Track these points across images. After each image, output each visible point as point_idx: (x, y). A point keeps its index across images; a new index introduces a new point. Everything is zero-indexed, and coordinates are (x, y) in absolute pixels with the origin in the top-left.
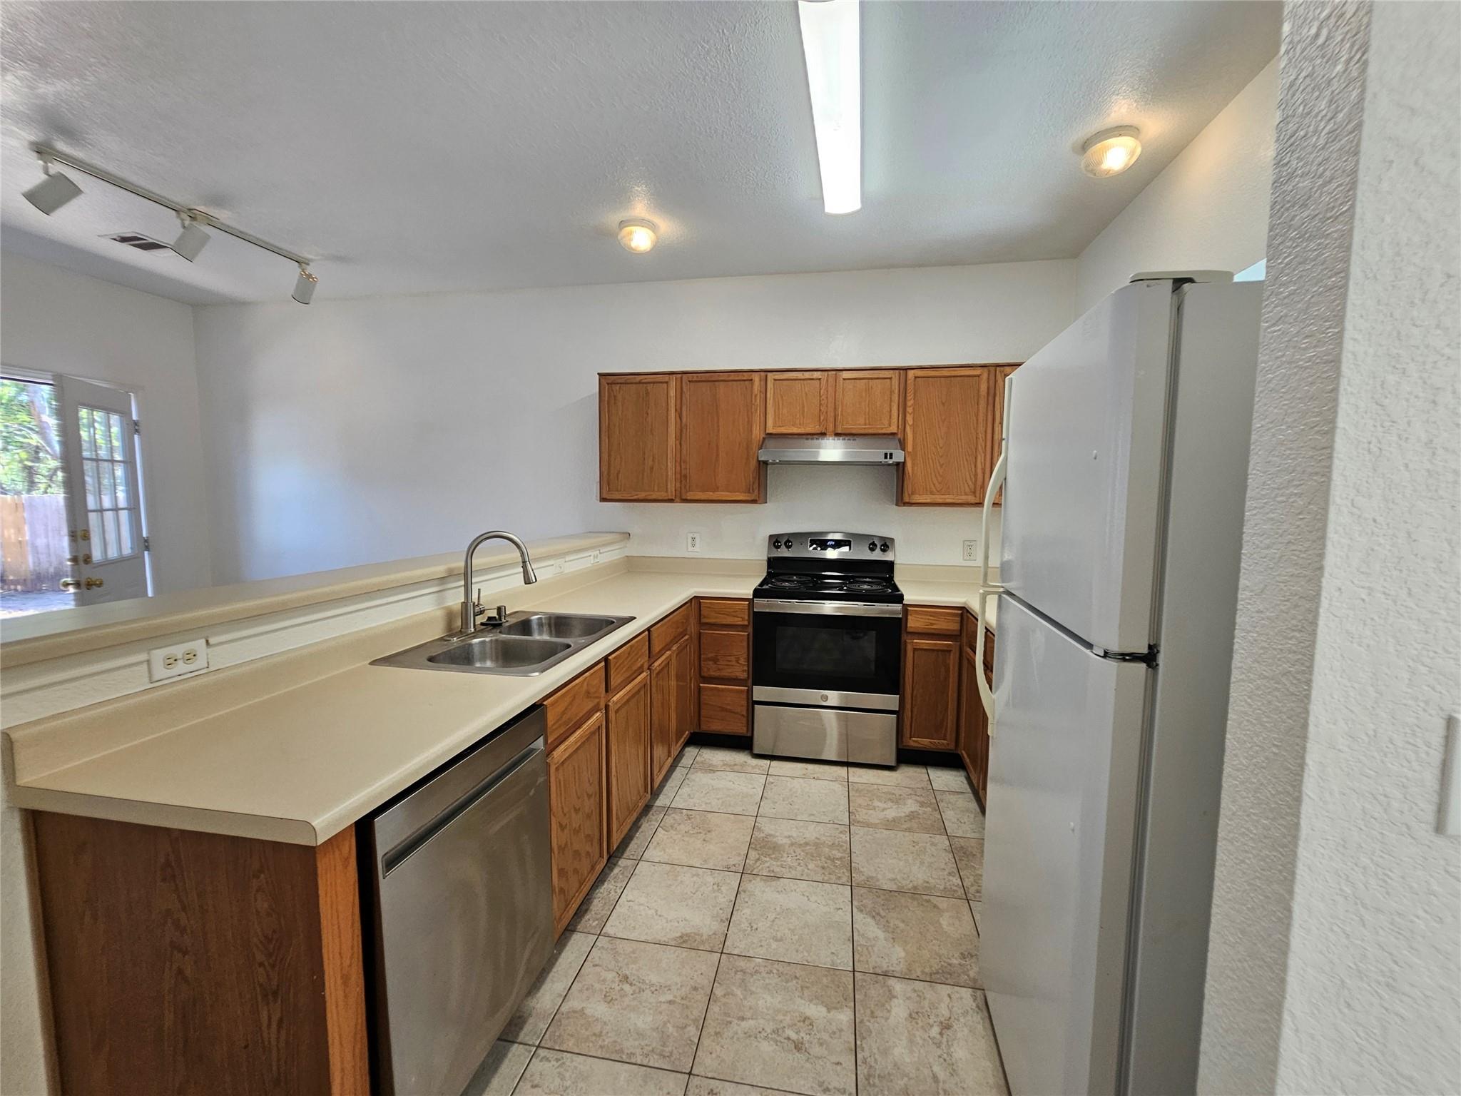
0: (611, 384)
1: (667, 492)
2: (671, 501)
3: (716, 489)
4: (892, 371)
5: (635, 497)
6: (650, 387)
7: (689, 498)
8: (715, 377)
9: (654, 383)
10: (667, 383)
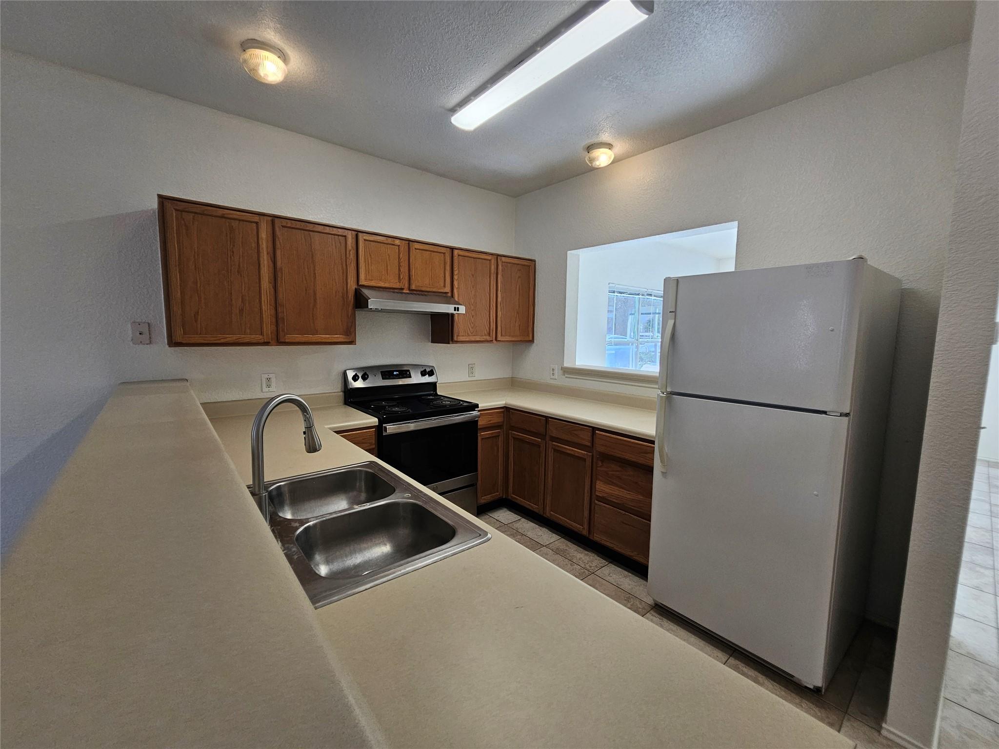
0: (182, 211)
1: (262, 334)
2: (266, 344)
3: (316, 332)
4: (445, 249)
5: (222, 341)
6: (235, 224)
7: (287, 341)
8: (310, 227)
9: (240, 220)
10: (257, 223)
